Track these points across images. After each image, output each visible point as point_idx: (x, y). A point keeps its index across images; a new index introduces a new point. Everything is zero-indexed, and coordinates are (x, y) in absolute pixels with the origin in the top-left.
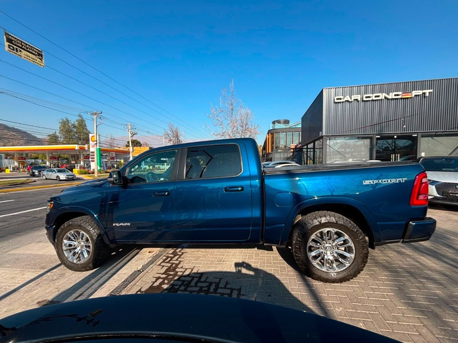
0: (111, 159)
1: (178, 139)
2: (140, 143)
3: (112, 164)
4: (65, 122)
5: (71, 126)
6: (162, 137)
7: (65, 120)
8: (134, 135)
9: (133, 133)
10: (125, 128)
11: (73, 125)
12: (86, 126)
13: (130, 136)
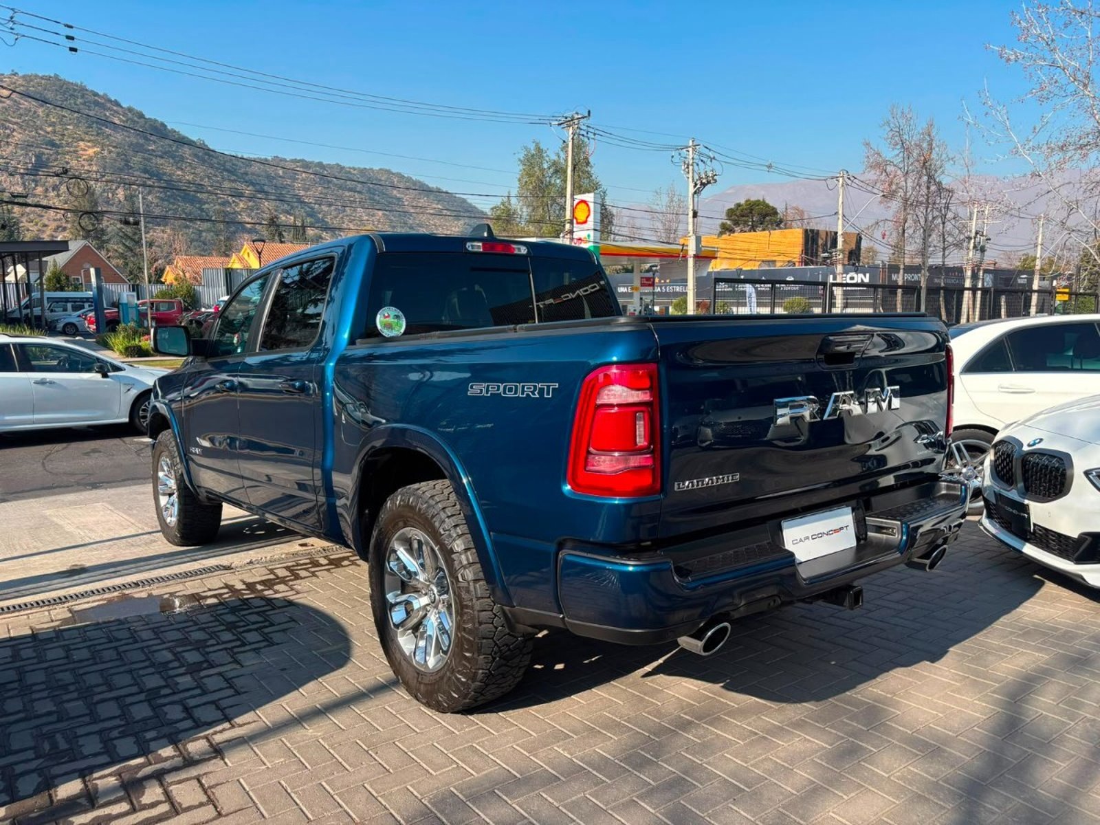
0: (643, 285)
1: (930, 177)
2: (774, 212)
3: (647, 306)
4: (533, 156)
5: (549, 168)
6: (832, 183)
7: (533, 152)
8: (704, 185)
9: (700, 178)
10: (676, 159)
11: (554, 163)
12: (588, 164)
13: (691, 190)
